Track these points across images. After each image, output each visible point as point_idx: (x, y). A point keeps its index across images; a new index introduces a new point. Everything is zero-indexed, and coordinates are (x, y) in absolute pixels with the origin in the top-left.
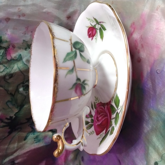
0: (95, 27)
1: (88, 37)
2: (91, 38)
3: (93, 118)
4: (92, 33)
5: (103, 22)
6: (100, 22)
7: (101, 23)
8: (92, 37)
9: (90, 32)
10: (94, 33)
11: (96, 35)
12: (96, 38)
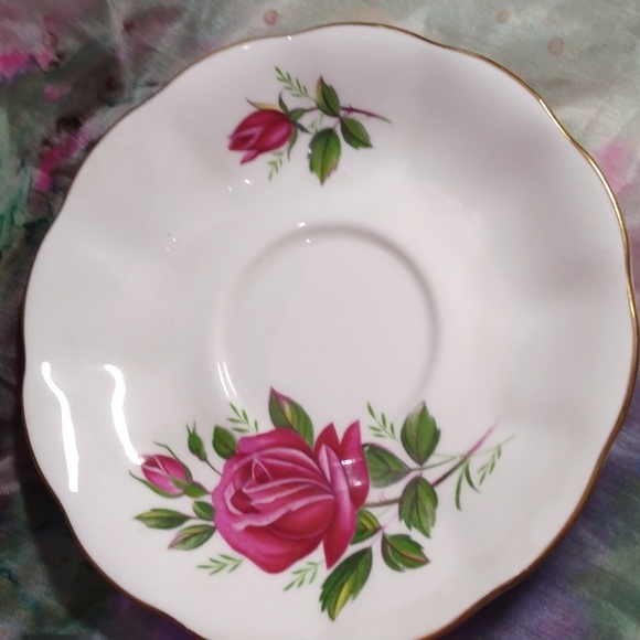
0: (292, 118)
1: (226, 142)
2: (240, 155)
3: (207, 499)
4: (265, 135)
5: (369, 114)
6: (351, 110)
7: (354, 116)
8: (253, 153)
9: (254, 125)
10: (276, 137)
11: (284, 149)
12: (274, 163)
